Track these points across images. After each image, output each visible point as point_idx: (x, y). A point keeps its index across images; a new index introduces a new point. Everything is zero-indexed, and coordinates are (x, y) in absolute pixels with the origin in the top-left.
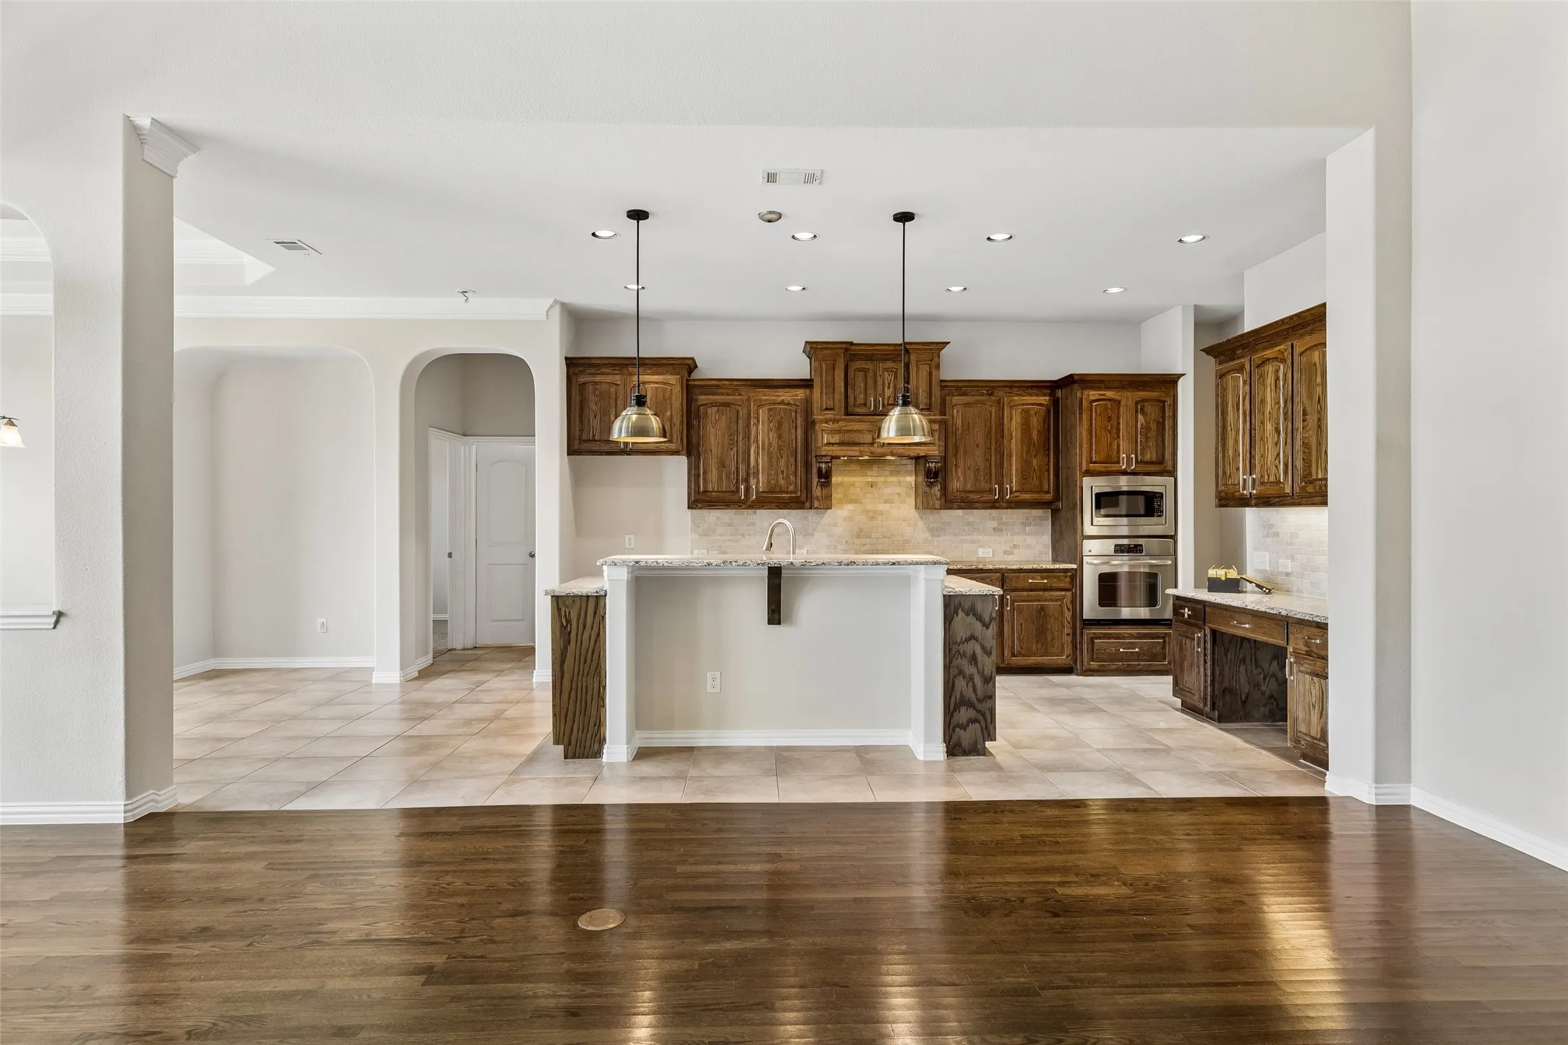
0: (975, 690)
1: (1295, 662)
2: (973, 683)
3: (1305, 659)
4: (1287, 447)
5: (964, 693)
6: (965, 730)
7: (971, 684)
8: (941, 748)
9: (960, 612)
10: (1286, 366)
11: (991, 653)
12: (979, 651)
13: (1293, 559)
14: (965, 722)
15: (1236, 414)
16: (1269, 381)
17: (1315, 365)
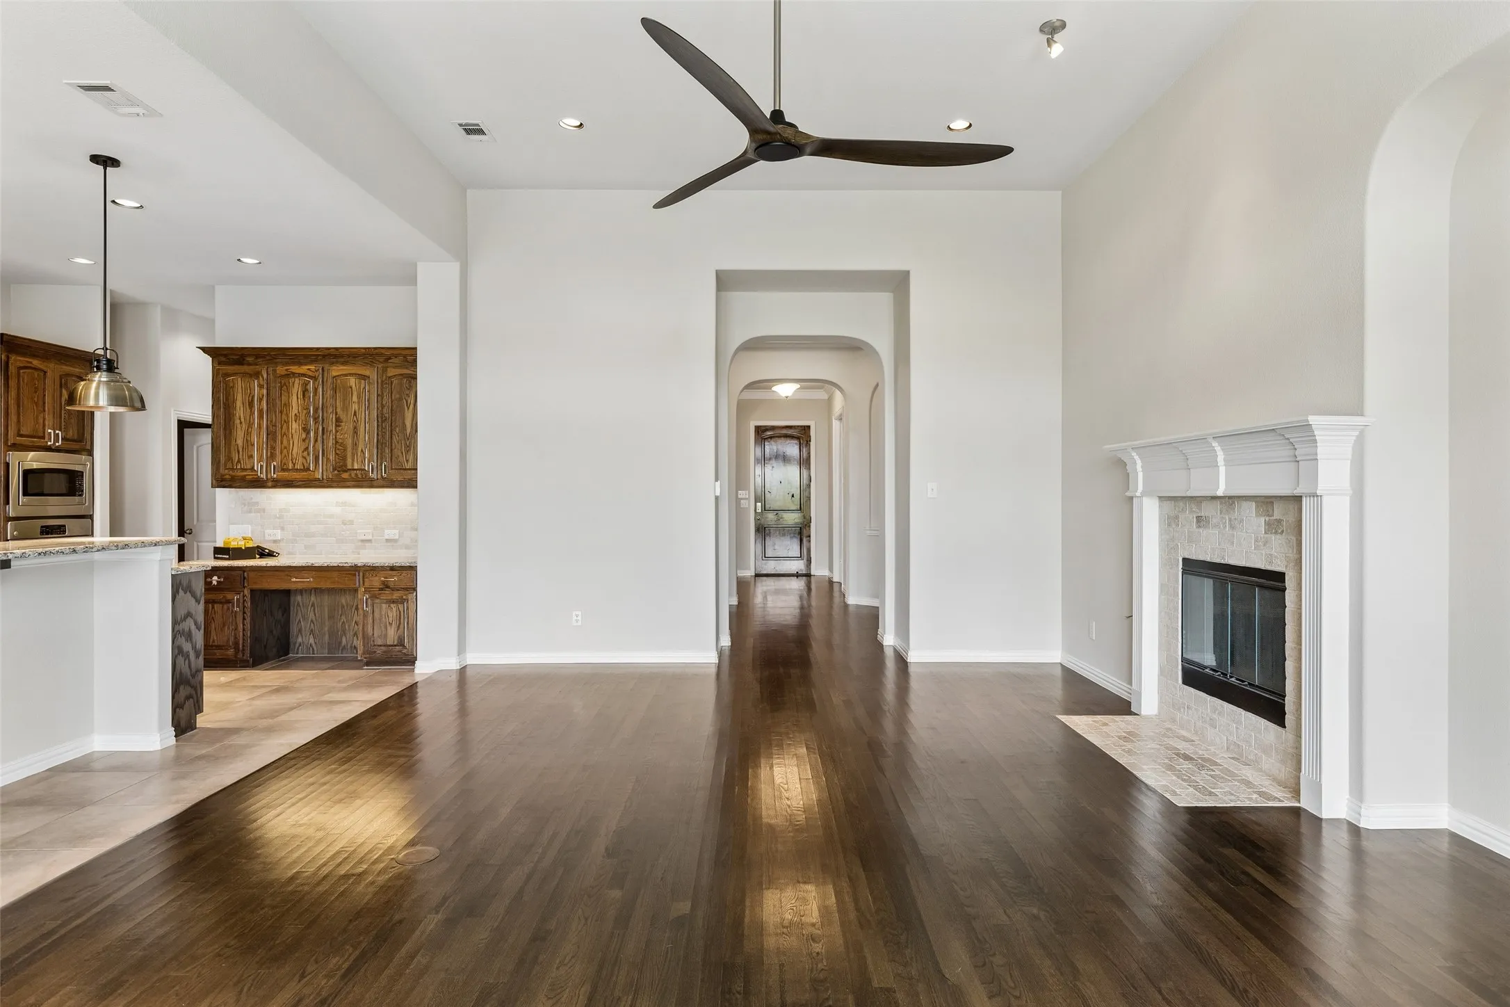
0: (190, 667)
1: (370, 597)
2: (189, 660)
3: (380, 594)
4: (317, 444)
5: (183, 671)
6: (183, 709)
7: (187, 662)
8: (171, 731)
9: (180, 590)
10: (317, 383)
11: (201, 628)
12: (193, 627)
13: (283, 529)
14: (183, 699)
15: (249, 410)
16: (295, 391)
17: (351, 388)
